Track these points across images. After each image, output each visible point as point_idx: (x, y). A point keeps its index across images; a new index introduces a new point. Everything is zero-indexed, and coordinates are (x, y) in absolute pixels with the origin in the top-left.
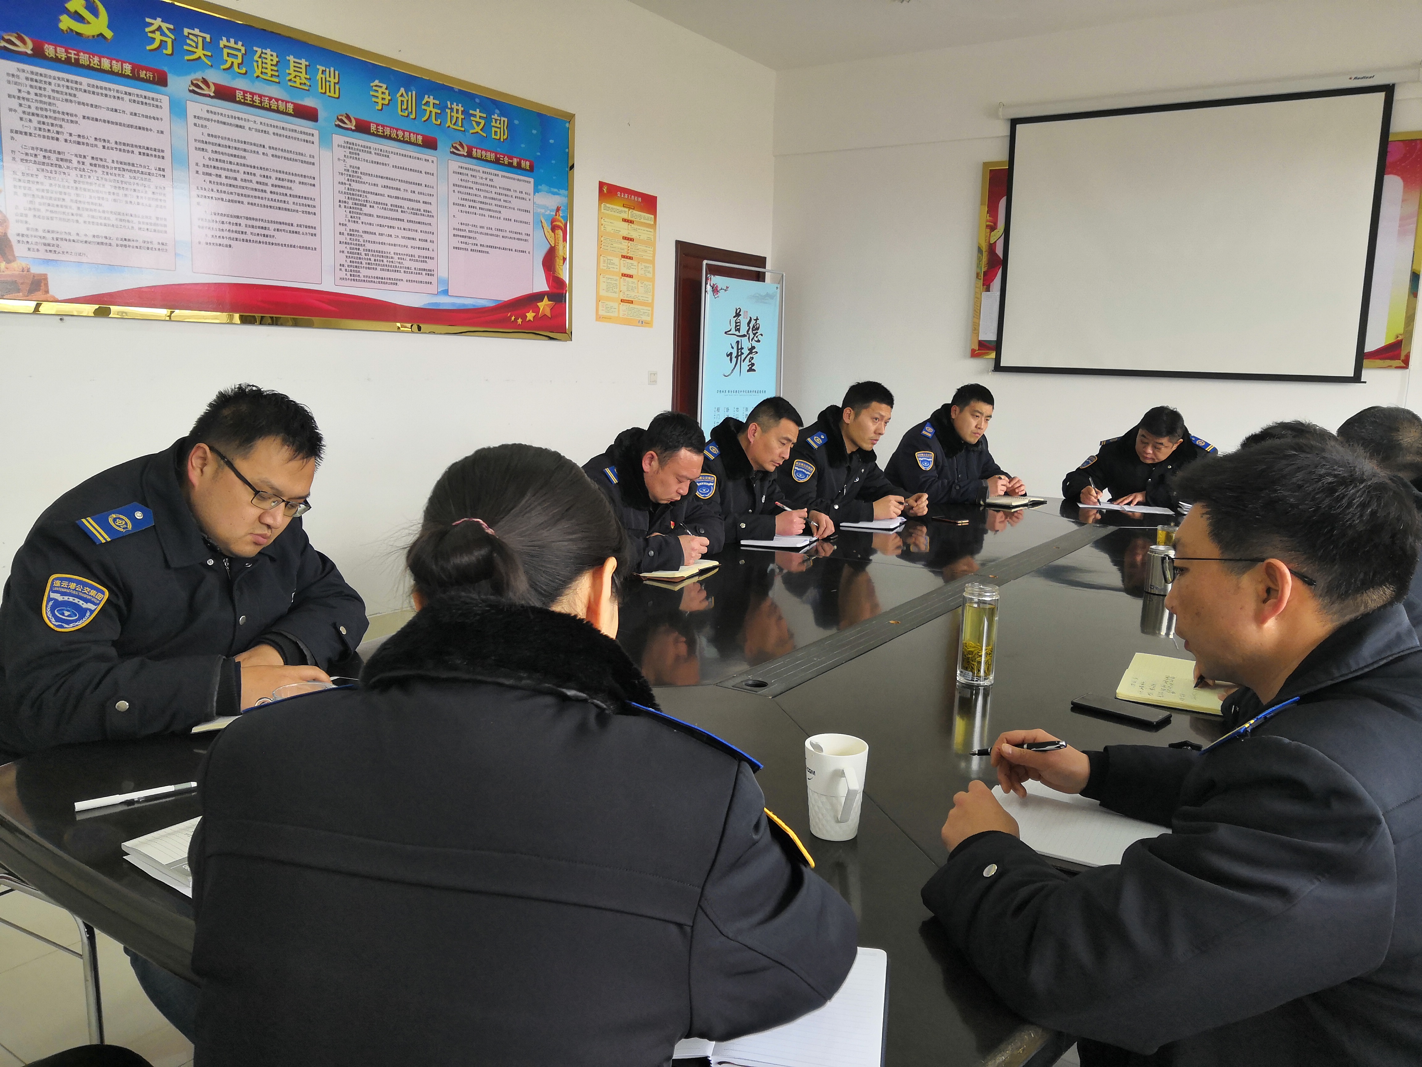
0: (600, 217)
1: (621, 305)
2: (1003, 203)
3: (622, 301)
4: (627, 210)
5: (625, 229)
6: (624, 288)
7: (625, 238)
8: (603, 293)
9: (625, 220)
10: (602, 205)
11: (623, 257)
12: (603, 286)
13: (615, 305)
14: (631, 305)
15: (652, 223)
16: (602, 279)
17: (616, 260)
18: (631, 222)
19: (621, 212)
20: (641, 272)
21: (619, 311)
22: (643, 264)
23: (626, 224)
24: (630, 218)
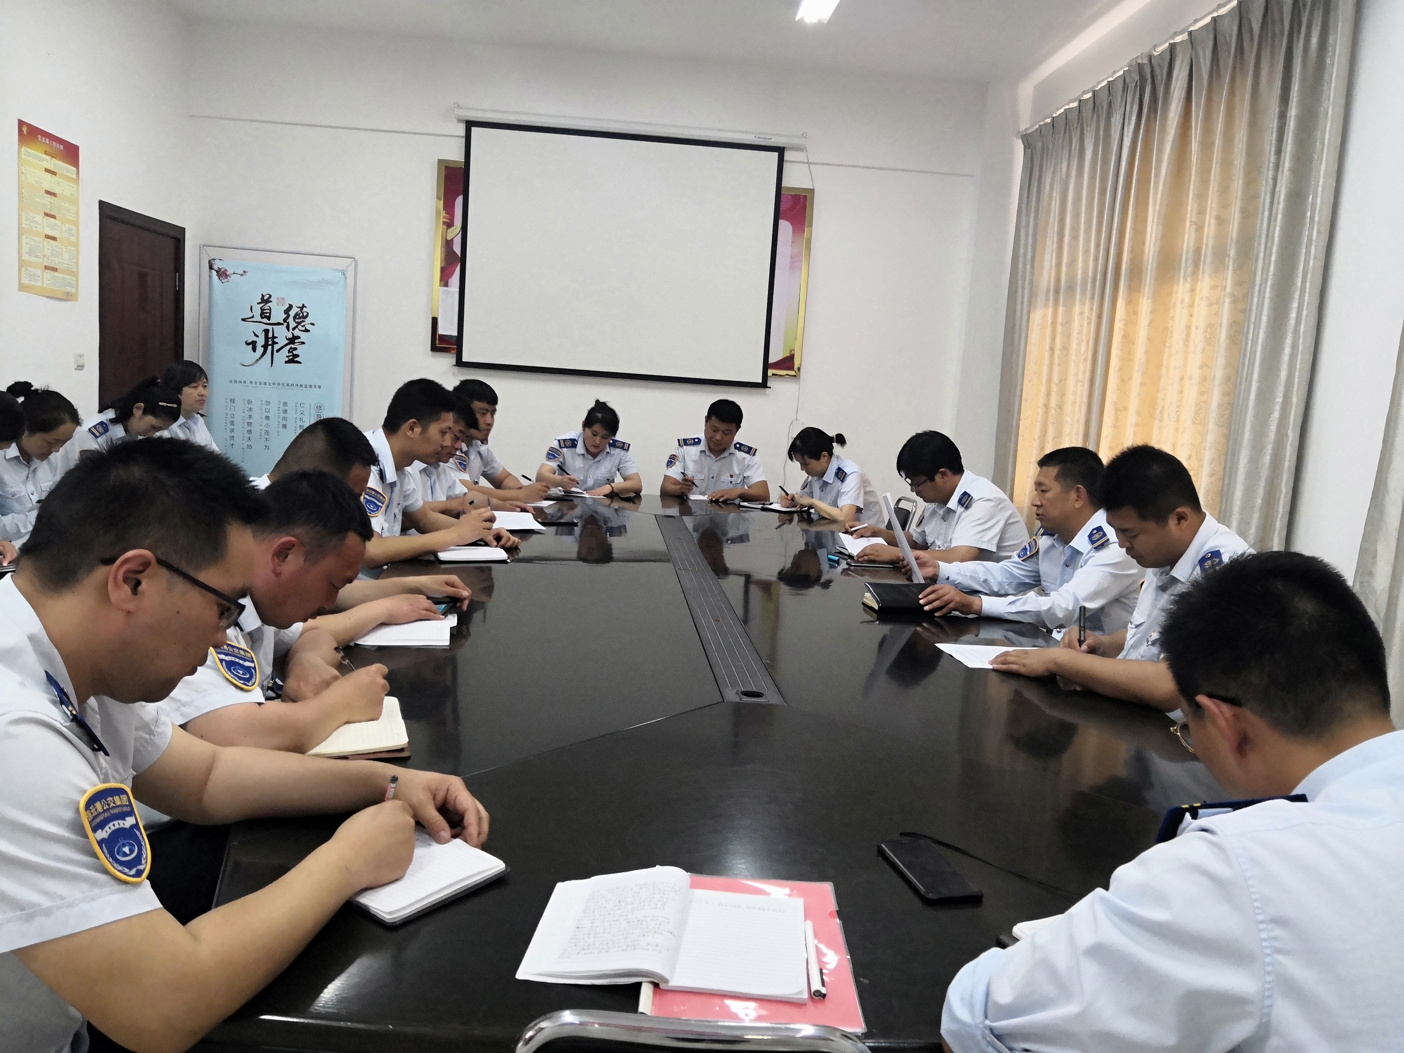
0: (21, 163)
1: (45, 273)
2: (459, 201)
3: (47, 268)
4: (49, 158)
5: (48, 182)
6: (47, 252)
7: (48, 192)
8: (25, 257)
9: (47, 170)
10: (23, 149)
11: (46, 214)
12: (25, 248)
13: (39, 272)
14: (56, 274)
15: (74, 176)
16: (24, 240)
17: (39, 218)
18: (54, 173)
19: (43, 160)
20: (65, 235)
21: (43, 280)
22: (67, 225)
23: (48, 175)
24: (53, 169)
